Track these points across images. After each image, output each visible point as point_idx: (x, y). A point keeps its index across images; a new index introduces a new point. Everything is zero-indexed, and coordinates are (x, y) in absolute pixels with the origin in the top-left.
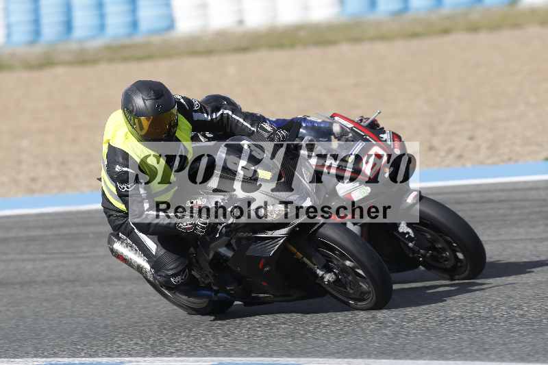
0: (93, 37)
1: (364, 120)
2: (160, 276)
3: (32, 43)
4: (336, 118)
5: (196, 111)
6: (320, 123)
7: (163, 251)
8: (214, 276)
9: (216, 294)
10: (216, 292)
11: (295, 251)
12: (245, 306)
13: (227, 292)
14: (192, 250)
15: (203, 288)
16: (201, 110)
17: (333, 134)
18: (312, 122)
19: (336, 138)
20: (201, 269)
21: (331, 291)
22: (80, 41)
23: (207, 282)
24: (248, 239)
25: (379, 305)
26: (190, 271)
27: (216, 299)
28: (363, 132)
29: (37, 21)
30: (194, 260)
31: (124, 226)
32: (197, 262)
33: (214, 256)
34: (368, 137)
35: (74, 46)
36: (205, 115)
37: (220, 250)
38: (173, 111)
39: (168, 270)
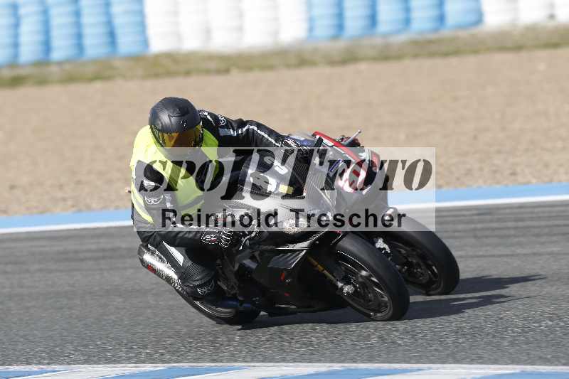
0: (398, 32)
1: (345, 139)
2: (187, 286)
3: (335, 37)
5: (222, 127)
8: (239, 287)
9: (241, 305)
10: (242, 303)
11: (316, 263)
13: (253, 303)
15: (230, 299)
16: (228, 126)
20: (227, 280)
21: (351, 302)
22: (385, 35)
23: (232, 293)
24: (272, 251)
26: (216, 282)
27: (241, 309)
29: (340, 16)
30: (220, 271)
31: (152, 238)
32: (223, 273)
35: (378, 41)
36: (231, 131)
37: (244, 262)
38: (198, 127)
39: (195, 281)
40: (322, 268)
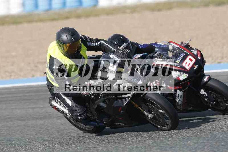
1: (183, 44)
2: (73, 116)
4: (171, 43)
5: (89, 42)
6: (163, 45)
7: (74, 105)
9: (98, 124)
10: (98, 123)
11: (135, 104)
14: (87, 104)
15: (92, 121)
17: (169, 50)
18: (160, 45)
19: (170, 52)
20: (91, 112)
23: (94, 118)
24: (113, 98)
25: (173, 128)
26: (86, 114)
27: (98, 126)
28: (183, 49)
30: (88, 109)
32: (90, 109)
33: (97, 106)
34: (186, 52)
36: (93, 43)
37: (100, 104)
38: (79, 41)
39: (77, 113)
40: (137, 106)
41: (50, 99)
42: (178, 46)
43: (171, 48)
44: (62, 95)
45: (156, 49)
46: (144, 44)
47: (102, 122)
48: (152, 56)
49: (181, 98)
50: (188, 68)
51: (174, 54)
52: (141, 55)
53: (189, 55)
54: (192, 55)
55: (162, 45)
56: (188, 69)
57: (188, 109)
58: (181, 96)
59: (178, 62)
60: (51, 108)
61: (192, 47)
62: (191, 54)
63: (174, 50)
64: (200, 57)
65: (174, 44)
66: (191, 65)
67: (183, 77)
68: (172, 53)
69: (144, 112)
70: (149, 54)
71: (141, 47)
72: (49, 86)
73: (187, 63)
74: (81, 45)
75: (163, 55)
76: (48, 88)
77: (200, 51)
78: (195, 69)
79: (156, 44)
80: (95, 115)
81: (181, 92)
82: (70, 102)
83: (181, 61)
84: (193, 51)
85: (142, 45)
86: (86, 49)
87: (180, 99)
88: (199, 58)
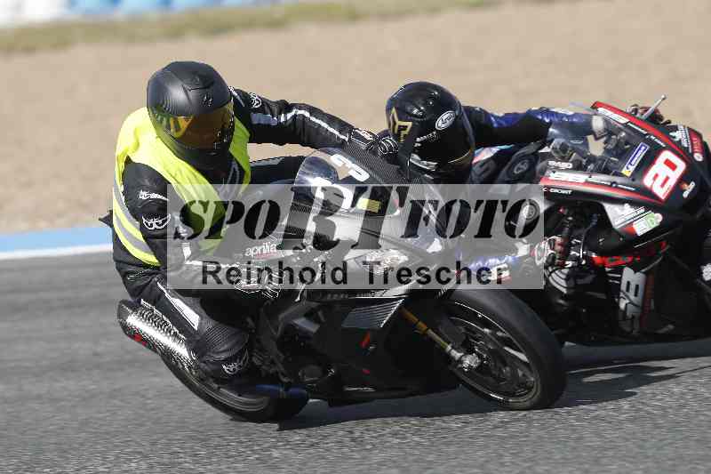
1: (640, 111)
2: (205, 362)
4: (601, 110)
5: (256, 111)
7: (210, 324)
8: (284, 362)
9: (286, 390)
10: (288, 386)
11: (416, 320)
12: (330, 405)
14: (250, 322)
15: (265, 381)
16: (262, 110)
17: (591, 132)
18: (561, 116)
23: (271, 371)
28: (644, 130)
31: (147, 289)
32: (258, 341)
34: (653, 137)
36: (270, 116)
37: (297, 321)
38: (226, 107)
39: (218, 353)
40: (425, 328)
41: (120, 307)
42: (624, 120)
43: (598, 124)
44: (167, 295)
45: (551, 130)
46: (506, 114)
47: (299, 383)
48: (533, 154)
49: (636, 295)
50: (662, 193)
51: (610, 146)
52: (495, 150)
53: (664, 149)
54: (674, 147)
55: (568, 116)
56: (663, 198)
57: (661, 331)
58: (637, 286)
59: (629, 174)
60: (125, 336)
61: (669, 122)
62: (672, 145)
63: (610, 131)
64: (702, 153)
65: (609, 113)
66: (672, 183)
67: (646, 223)
68: (606, 142)
69: (449, 347)
70: (522, 147)
71: (498, 123)
72: (120, 262)
73: (656, 176)
74: (233, 122)
75: (574, 150)
76: (119, 269)
77: (699, 135)
78: (685, 195)
79: (547, 112)
80: (276, 361)
81: (638, 273)
82: (193, 317)
83: (637, 169)
84: (678, 135)
85: (501, 118)
86: (245, 134)
87: (632, 297)
88: (698, 157)
